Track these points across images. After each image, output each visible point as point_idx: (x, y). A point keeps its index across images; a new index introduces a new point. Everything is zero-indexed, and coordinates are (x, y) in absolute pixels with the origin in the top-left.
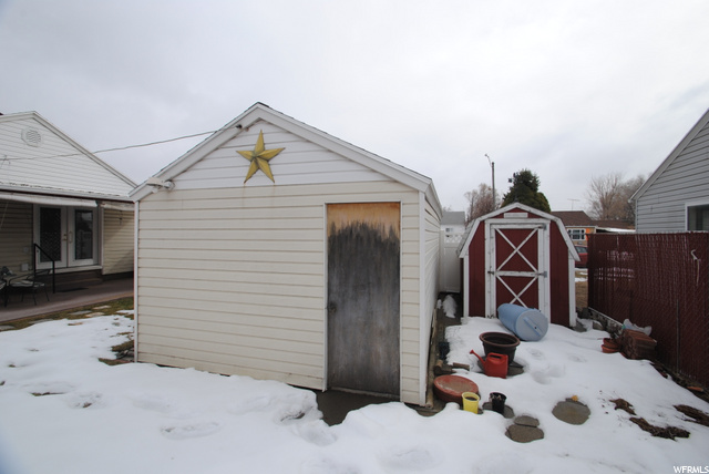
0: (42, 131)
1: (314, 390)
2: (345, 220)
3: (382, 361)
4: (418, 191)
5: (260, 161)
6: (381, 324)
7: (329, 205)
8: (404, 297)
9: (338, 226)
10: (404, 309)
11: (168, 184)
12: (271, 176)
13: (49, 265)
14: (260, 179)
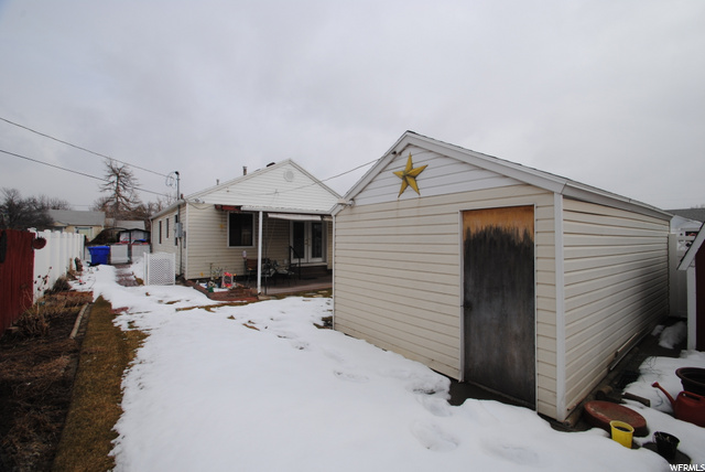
0: (295, 171)
1: (451, 379)
2: (479, 224)
3: (517, 366)
4: (553, 193)
5: (408, 179)
6: (516, 328)
7: (465, 213)
8: (539, 303)
9: (473, 231)
10: (539, 316)
11: (351, 202)
12: (417, 190)
13: (297, 261)
14: (410, 193)
